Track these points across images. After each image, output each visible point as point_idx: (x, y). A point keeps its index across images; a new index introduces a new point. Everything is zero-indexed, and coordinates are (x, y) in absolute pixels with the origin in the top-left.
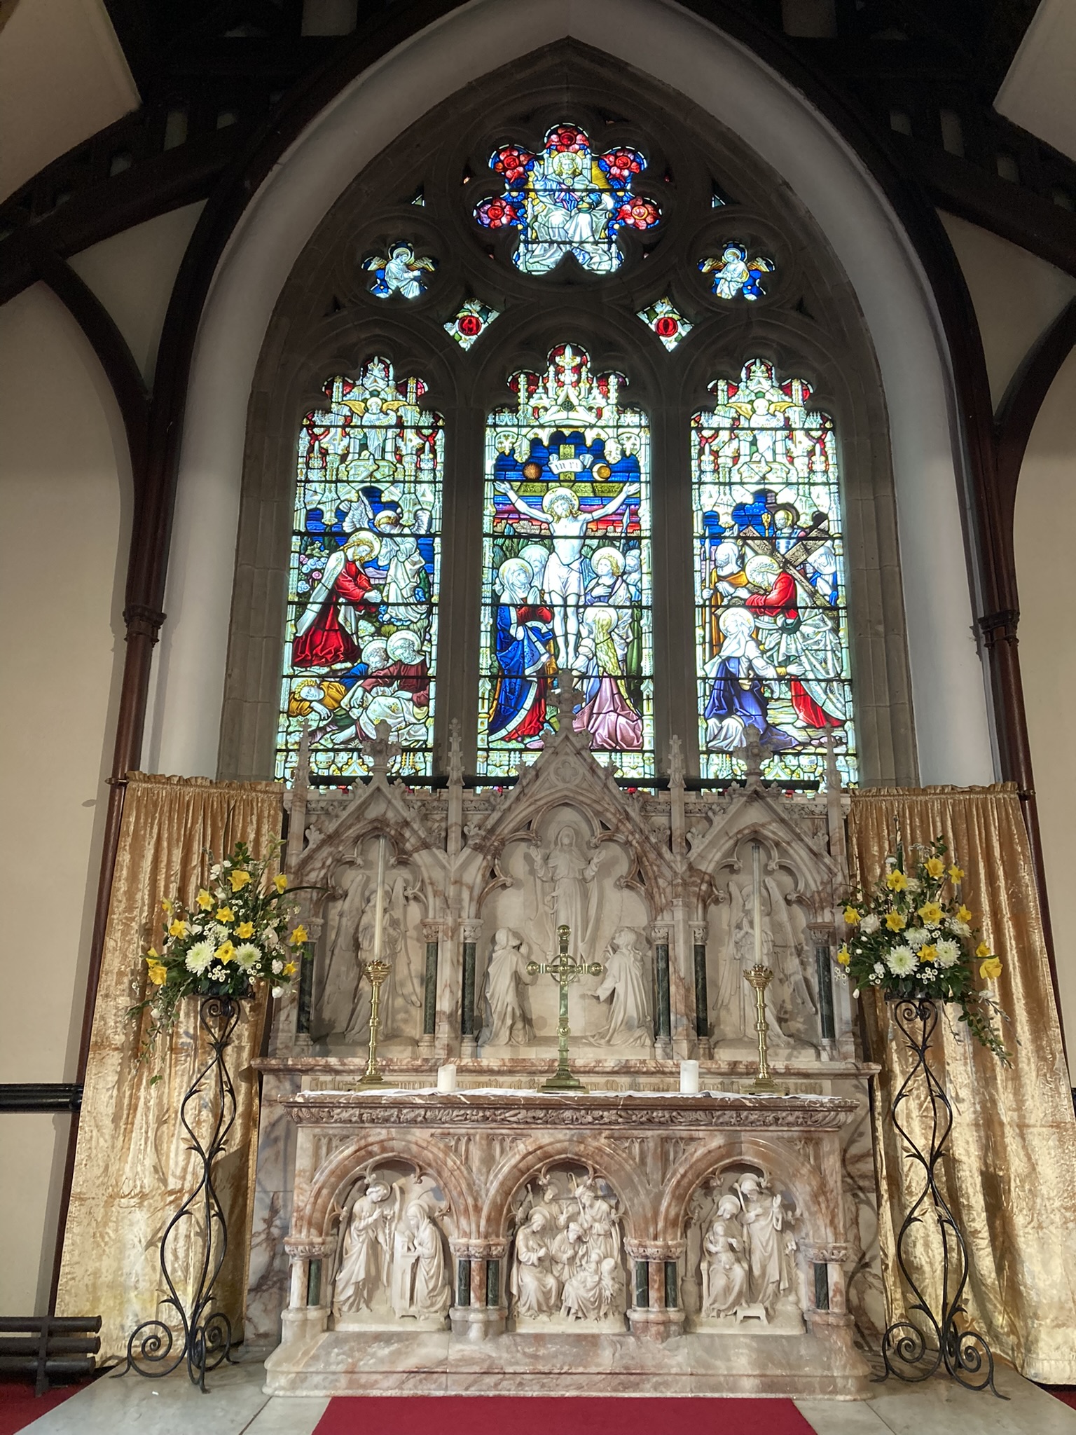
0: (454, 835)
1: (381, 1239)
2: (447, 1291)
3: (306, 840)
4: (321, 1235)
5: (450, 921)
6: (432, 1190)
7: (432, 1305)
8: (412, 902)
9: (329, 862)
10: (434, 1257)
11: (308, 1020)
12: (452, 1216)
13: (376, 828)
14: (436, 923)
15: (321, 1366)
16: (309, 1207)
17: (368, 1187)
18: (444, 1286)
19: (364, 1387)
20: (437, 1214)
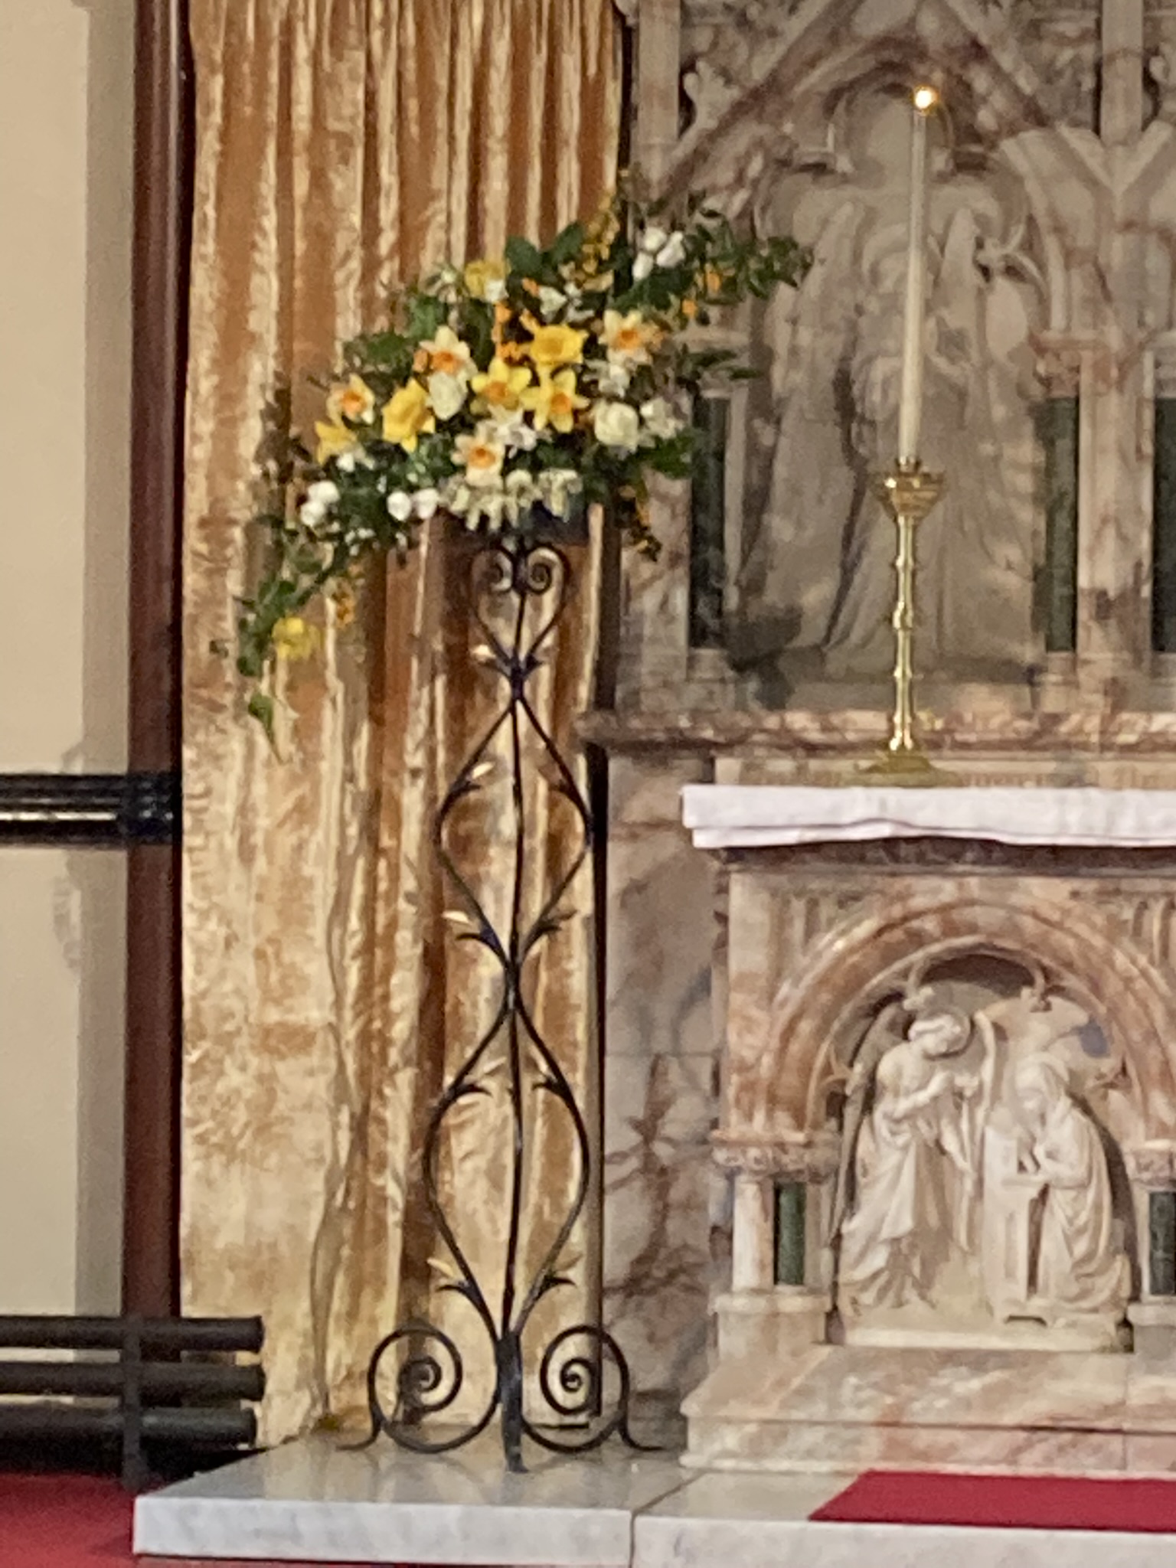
0: (1123, 81)
1: (950, 1143)
2: (1120, 1266)
3: (686, 105)
4: (800, 1126)
5: (1114, 339)
6: (1079, 1031)
7: (1084, 1294)
8: (1001, 283)
9: (756, 166)
10: (1083, 1186)
11: (719, 613)
12: (1127, 1089)
13: (888, 66)
14: (1072, 344)
15: (819, 1410)
16: (767, 1060)
17: (910, 1020)
18: (1112, 1254)
19: (925, 1456)
20: (1091, 1083)
